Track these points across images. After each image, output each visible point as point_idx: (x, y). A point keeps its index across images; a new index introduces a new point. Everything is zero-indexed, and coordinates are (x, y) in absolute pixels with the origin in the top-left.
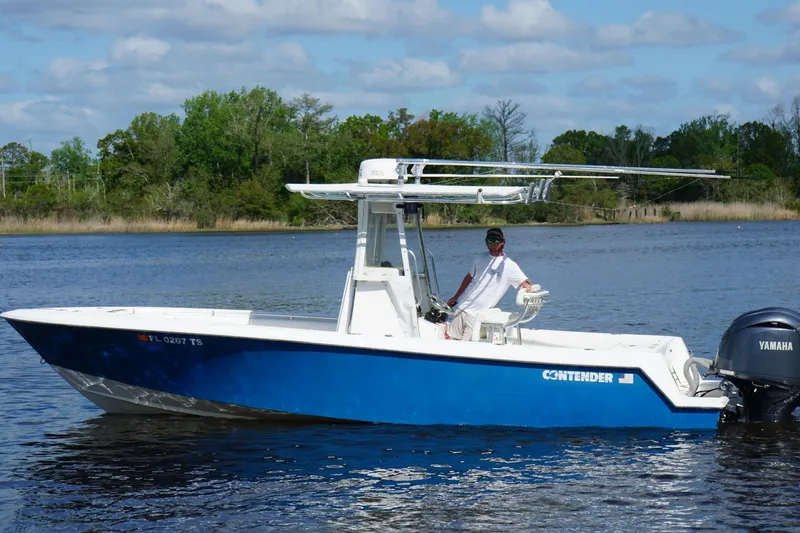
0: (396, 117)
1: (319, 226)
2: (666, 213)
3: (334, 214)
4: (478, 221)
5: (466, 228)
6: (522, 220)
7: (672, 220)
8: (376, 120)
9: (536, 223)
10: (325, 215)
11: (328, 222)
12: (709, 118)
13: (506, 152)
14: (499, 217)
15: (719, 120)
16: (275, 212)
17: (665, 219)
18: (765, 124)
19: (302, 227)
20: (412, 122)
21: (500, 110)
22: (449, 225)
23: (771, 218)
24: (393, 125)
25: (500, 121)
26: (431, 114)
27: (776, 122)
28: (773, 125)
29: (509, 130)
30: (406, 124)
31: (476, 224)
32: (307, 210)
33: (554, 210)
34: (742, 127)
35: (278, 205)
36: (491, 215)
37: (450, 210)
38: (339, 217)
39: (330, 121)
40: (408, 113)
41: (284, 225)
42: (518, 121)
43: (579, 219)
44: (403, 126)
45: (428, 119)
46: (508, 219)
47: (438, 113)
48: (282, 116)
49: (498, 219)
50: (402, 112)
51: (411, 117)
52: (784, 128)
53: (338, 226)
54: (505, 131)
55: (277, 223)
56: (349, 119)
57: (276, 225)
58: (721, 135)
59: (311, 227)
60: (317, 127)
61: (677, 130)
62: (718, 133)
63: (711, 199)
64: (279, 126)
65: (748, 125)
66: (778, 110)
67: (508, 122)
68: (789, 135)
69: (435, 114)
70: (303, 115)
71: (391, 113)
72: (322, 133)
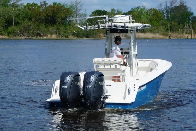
0: (42, 4)
1: (17, 38)
2: (126, 36)
3: (22, 34)
4: (68, 37)
5: (64, 39)
6: (82, 37)
7: (128, 38)
8: (36, 4)
9: (86, 38)
10: (19, 34)
11: (20, 36)
12: (140, 7)
13: (77, 16)
14: (75, 36)
15: (143, 7)
16: (3, 33)
17: (126, 38)
18: (157, 9)
19: (12, 38)
20: (47, 5)
21: (75, 3)
22: (59, 38)
23: (157, 38)
24: (41, 6)
25: (75, 6)
26: (54, 3)
27: (160, 9)
28: (159, 9)
29: (78, 9)
30: (46, 6)
31: (67, 38)
32: (13, 33)
33: (91, 34)
34: (150, 10)
35: (4, 31)
36: (72, 35)
37: (59, 33)
38: (24, 35)
39: (21, 4)
40: (46, 3)
41: (6, 37)
42: (81, 6)
43: (99, 37)
44: (44, 6)
45: (52, 5)
46: (77, 37)
47: (56, 3)
48: (6, 2)
49: (74, 37)
50: (44, 2)
51: (47, 4)
52: (162, 10)
53: (23, 37)
54: (77, 9)
55: (4, 36)
56: (27, 4)
57: (3, 37)
58: (143, 12)
59: (15, 38)
60: (17, 6)
61: (130, 10)
62: (142, 12)
63: (140, 32)
64: (5, 5)
65: (151, 9)
66: (161, 5)
67: (78, 6)
68: (164, 13)
69: (55, 3)
70: (12, 2)
71: (41, 3)
72: (18, 8)
